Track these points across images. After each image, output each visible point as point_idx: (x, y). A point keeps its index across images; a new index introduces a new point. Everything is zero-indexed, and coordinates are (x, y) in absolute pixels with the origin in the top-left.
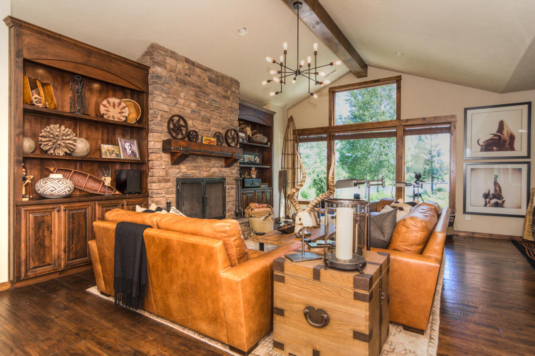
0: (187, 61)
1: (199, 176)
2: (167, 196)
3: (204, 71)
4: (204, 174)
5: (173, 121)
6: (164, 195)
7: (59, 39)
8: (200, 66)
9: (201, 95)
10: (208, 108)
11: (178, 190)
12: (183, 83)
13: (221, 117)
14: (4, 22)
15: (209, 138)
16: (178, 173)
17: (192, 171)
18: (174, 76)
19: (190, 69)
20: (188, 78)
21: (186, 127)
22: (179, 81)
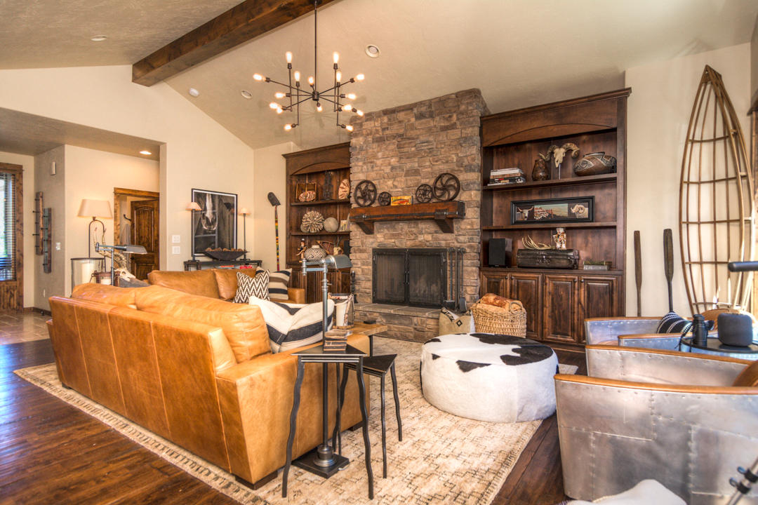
0: (386, 112)
1: (400, 246)
2: (363, 267)
3: (409, 112)
4: (406, 243)
5: (360, 188)
6: (359, 266)
7: (300, 155)
8: (402, 109)
9: (405, 144)
10: (415, 155)
11: (374, 261)
12: (380, 140)
13: (437, 161)
14: (283, 162)
15: (399, 198)
16: (373, 243)
17: (390, 240)
18: (370, 139)
19: (389, 120)
20: (387, 132)
21: (375, 190)
22: (377, 141)
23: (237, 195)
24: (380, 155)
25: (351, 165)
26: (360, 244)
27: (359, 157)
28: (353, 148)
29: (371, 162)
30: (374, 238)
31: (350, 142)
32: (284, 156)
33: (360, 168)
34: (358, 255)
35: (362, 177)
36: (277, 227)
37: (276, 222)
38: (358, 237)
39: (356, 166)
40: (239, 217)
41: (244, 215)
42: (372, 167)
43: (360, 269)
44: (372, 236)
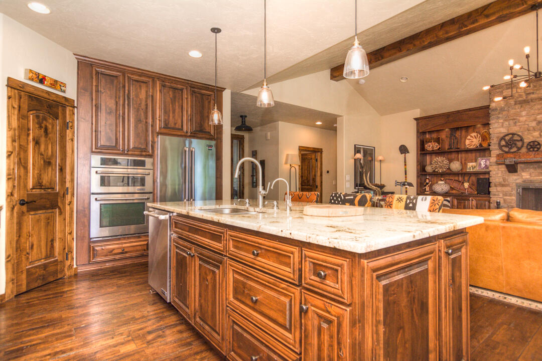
2: (505, 197)
6: (501, 196)
11: (518, 194)
12: (524, 103)
16: (516, 180)
17: (538, 178)
18: (512, 102)
19: (535, 86)
20: (533, 96)
21: (522, 140)
22: (520, 103)
23: (374, 147)
24: (524, 113)
25: (490, 122)
26: (501, 180)
27: (500, 116)
28: (493, 110)
29: (514, 119)
30: (518, 175)
31: (489, 105)
32: (416, 119)
33: (501, 124)
34: (499, 189)
35: (504, 131)
36: (405, 168)
37: (405, 165)
38: (499, 175)
39: (496, 122)
40: (376, 162)
41: (380, 161)
42: (515, 123)
43: (502, 199)
44: (516, 174)
